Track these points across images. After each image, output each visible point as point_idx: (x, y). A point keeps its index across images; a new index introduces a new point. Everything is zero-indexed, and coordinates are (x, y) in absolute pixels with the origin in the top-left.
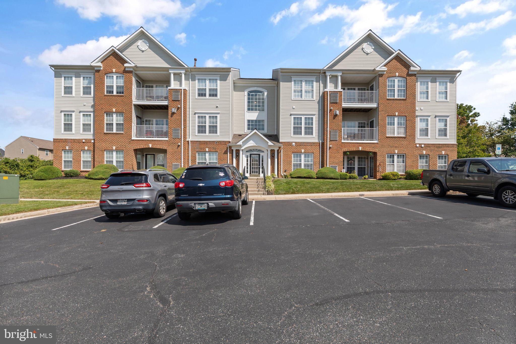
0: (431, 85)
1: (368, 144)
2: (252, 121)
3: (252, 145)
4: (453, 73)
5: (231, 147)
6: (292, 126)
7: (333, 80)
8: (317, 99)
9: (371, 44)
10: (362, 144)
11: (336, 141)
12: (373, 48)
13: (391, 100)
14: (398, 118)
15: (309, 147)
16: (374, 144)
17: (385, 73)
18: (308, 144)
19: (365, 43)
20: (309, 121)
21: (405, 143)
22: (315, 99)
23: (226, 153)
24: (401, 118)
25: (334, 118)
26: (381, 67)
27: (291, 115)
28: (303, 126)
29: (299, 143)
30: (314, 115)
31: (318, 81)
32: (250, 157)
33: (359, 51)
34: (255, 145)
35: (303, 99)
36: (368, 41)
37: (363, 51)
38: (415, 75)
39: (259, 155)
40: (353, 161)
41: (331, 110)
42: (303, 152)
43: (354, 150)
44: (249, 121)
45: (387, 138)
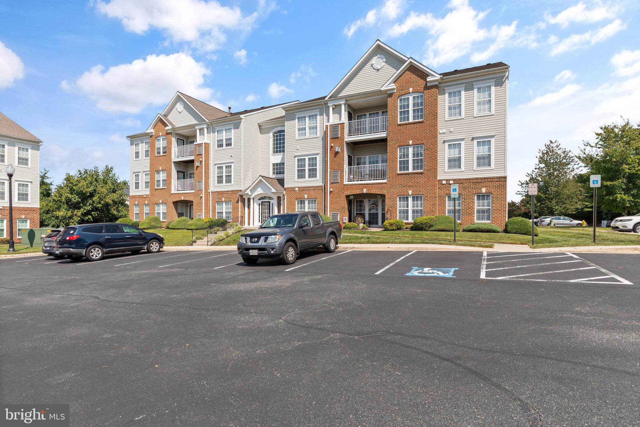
0: (466, 94)
1: (374, 184)
2: (277, 164)
3: (260, 192)
4: (503, 70)
5: (242, 196)
6: (296, 169)
7: (337, 110)
8: (321, 135)
9: (382, 56)
10: (367, 184)
11: (337, 183)
12: (384, 62)
13: (403, 125)
14: (414, 148)
15: (312, 192)
16: (382, 184)
17: (395, 91)
18: (311, 189)
19: (375, 56)
20: (313, 161)
21: (422, 180)
22: (318, 135)
23: (238, 202)
24: (418, 147)
25: (335, 156)
26: (389, 85)
27: (295, 157)
28: (307, 168)
29: (301, 187)
30: (318, 154)
31: (321, 114)
32: (262, 205)
33: (368, 68)
34: (262, 192)
35: (307, 138)
36: (378, 54)
37: (373, 68)
38: (436, 87)
39: (269, 202)
40: (375, 206)
41: (331, 147)
42: (306, 198)
43: (358, 193)
44: (274, 165)
45: (398, 175)
